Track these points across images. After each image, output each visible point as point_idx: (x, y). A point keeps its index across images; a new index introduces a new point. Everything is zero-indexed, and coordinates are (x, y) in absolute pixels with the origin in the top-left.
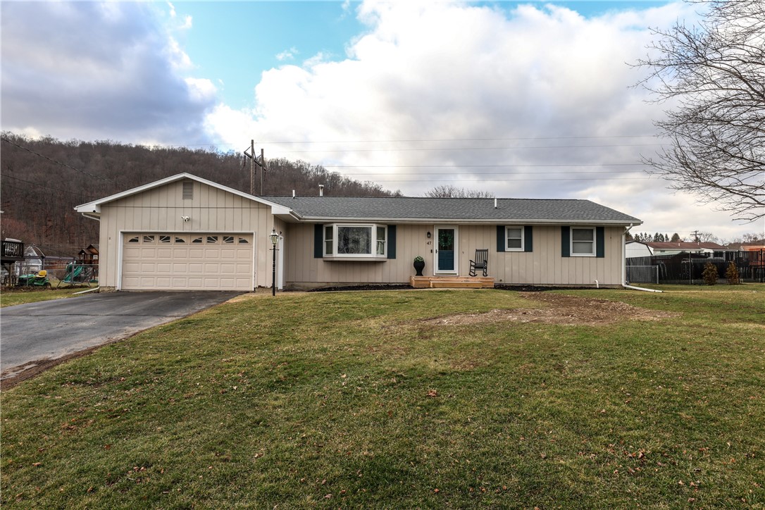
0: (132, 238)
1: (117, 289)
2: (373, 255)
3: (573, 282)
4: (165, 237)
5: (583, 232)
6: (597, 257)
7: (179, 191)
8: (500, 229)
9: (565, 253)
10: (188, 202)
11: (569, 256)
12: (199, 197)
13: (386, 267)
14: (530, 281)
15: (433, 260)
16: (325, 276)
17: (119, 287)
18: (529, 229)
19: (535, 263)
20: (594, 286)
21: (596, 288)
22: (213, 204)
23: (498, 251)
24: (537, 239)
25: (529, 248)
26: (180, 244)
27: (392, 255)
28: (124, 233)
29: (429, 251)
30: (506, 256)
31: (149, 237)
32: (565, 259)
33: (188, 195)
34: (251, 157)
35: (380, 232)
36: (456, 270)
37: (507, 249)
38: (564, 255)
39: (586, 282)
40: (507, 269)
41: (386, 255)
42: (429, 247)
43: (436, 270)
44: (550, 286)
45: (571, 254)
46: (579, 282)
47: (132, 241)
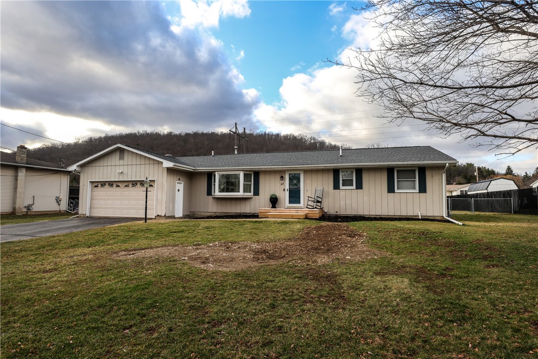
0: (96, 184)
1: (87, 215)
2: (241, 193)
3: (398, 213)
4: (111, 184)
5: (406, 172)
6: (419, 192)
7: (117, 155)
8: (336, 172)
9: (391, 189)
10: (121, 162)
11: (394, 192)
12: (127, 159)
13: (252, 202)
14: (360, 212)
15: (284, 197)
16: (213, 208)
17: (88, 214)
18: (359, 171)
19: (365, 198)
20: (417, 217)
21: (419, 220)
22: (134, 163)
23: (334, 189)
24: (366, 179)
25: (359, 186)
26: (118, 188)
27: (256, 193)
28: (92, 182)
29: (282, 190)
30: (341, 193)
31: (103, 184)
32: (391, 195)
33: (121, 158)
34: (235, 133)
35: (247, 176)
36: (302, 204)
37: (341, 187)
38: (389, 192)
39: (410, 213)
40: (342, 203)
41: (252, 193)
42: (283, 187)
43: (287, 204)
44: (378, 217)
45: (396, 190)
46: (404, 213)
47: (96, 186)
